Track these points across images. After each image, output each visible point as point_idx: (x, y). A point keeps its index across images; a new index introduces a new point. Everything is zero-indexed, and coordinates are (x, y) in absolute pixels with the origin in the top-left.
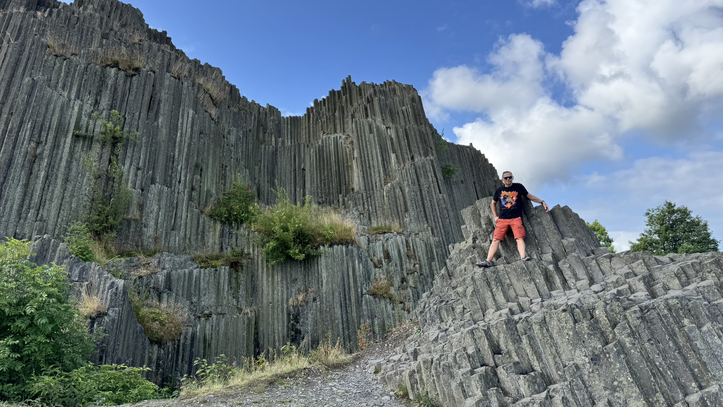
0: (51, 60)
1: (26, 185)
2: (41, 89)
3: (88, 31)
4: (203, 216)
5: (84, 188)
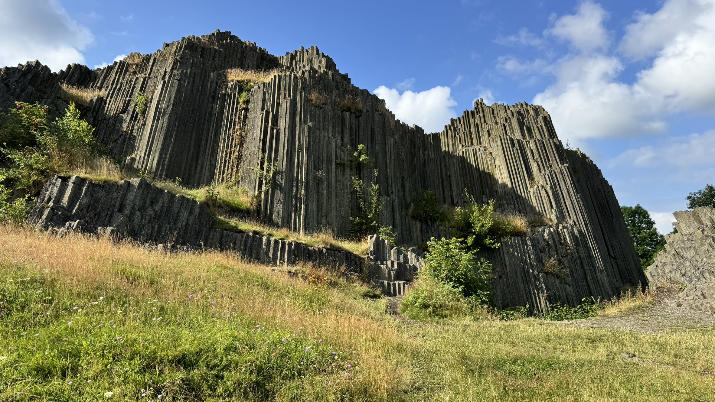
0: (314, 110)
1: (318, 201)
2: (314, 132)
3: (328, 85)
4: (408, 217)
5: (345, 200)
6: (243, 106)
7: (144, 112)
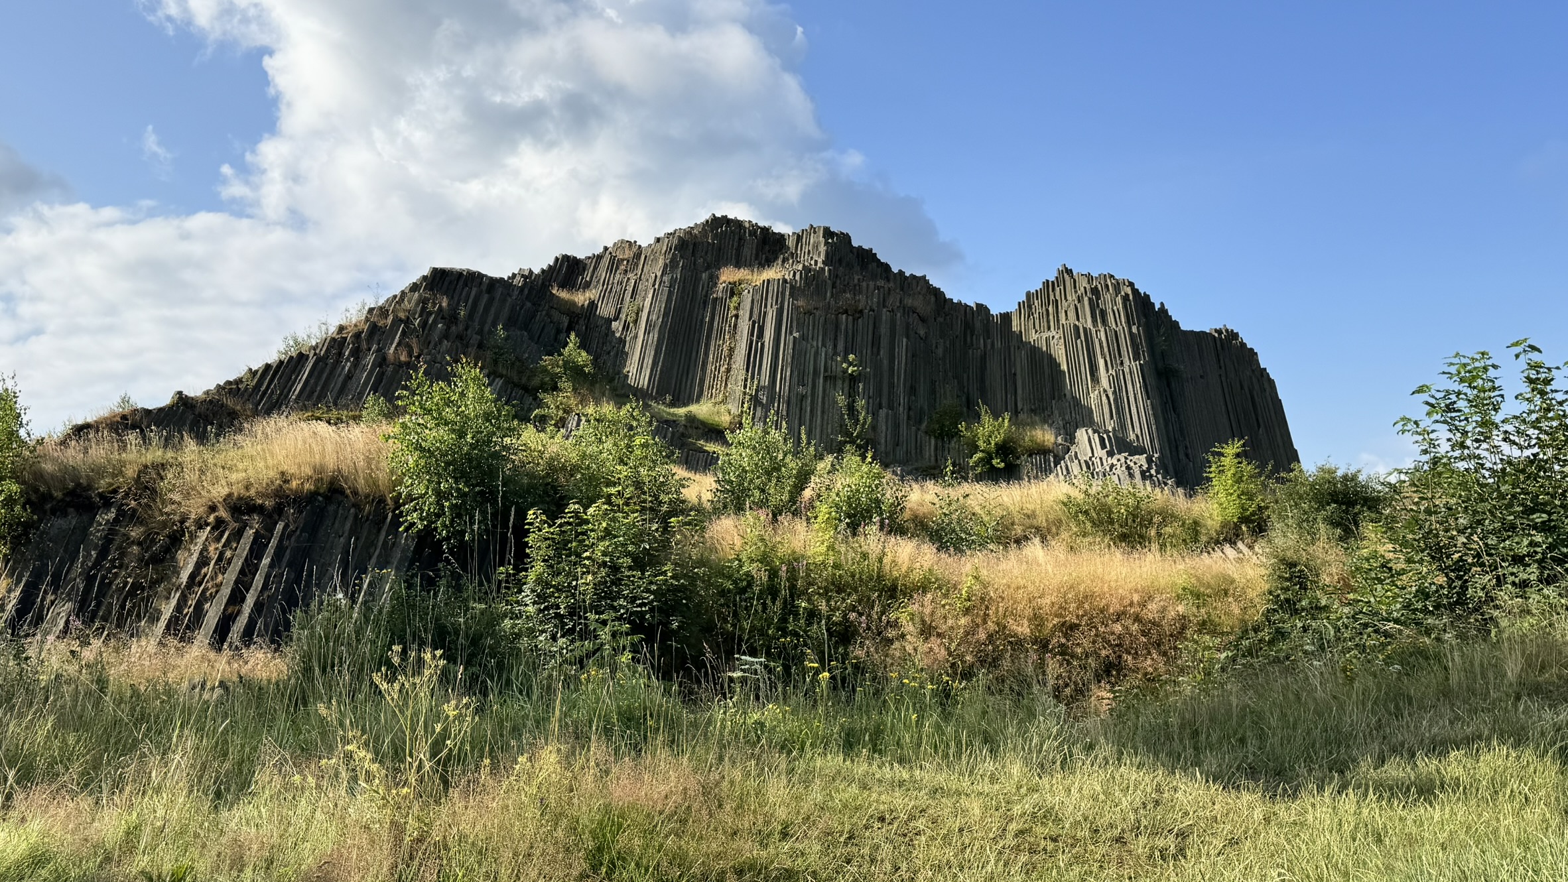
0: (802, 318)
2: (801, 343)
6: (734, 312)
7: (635, 322)
